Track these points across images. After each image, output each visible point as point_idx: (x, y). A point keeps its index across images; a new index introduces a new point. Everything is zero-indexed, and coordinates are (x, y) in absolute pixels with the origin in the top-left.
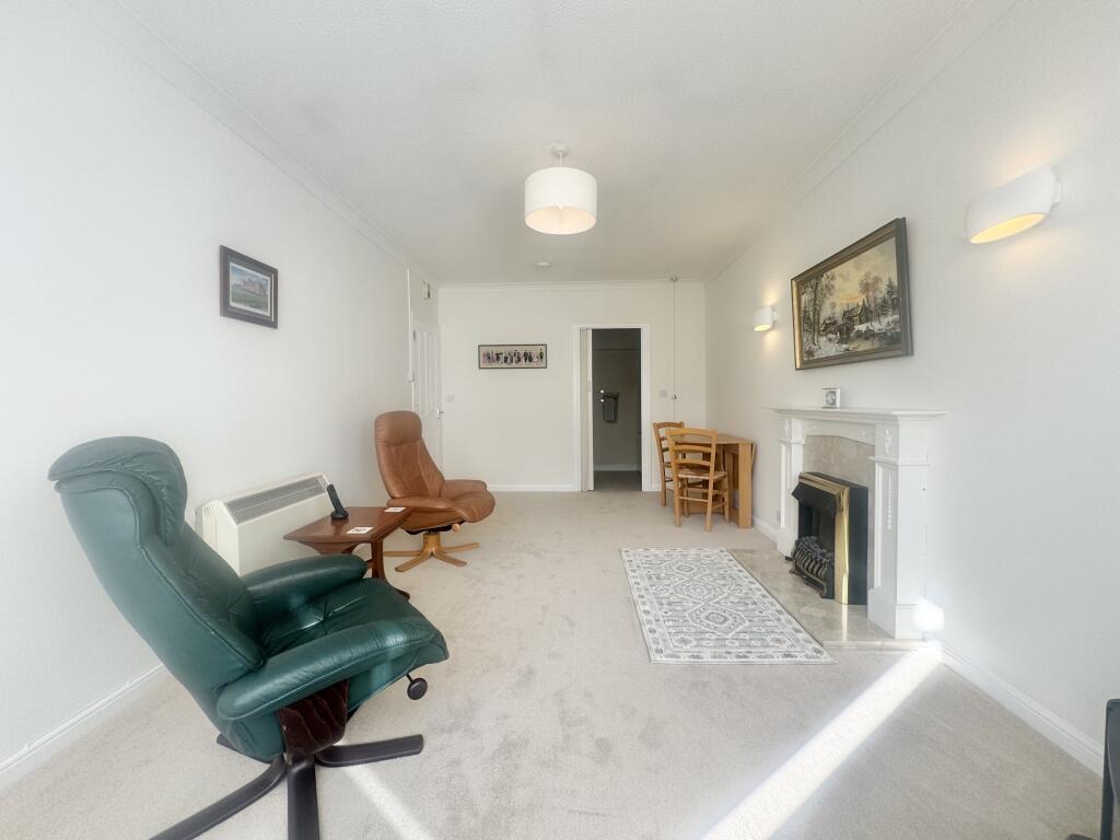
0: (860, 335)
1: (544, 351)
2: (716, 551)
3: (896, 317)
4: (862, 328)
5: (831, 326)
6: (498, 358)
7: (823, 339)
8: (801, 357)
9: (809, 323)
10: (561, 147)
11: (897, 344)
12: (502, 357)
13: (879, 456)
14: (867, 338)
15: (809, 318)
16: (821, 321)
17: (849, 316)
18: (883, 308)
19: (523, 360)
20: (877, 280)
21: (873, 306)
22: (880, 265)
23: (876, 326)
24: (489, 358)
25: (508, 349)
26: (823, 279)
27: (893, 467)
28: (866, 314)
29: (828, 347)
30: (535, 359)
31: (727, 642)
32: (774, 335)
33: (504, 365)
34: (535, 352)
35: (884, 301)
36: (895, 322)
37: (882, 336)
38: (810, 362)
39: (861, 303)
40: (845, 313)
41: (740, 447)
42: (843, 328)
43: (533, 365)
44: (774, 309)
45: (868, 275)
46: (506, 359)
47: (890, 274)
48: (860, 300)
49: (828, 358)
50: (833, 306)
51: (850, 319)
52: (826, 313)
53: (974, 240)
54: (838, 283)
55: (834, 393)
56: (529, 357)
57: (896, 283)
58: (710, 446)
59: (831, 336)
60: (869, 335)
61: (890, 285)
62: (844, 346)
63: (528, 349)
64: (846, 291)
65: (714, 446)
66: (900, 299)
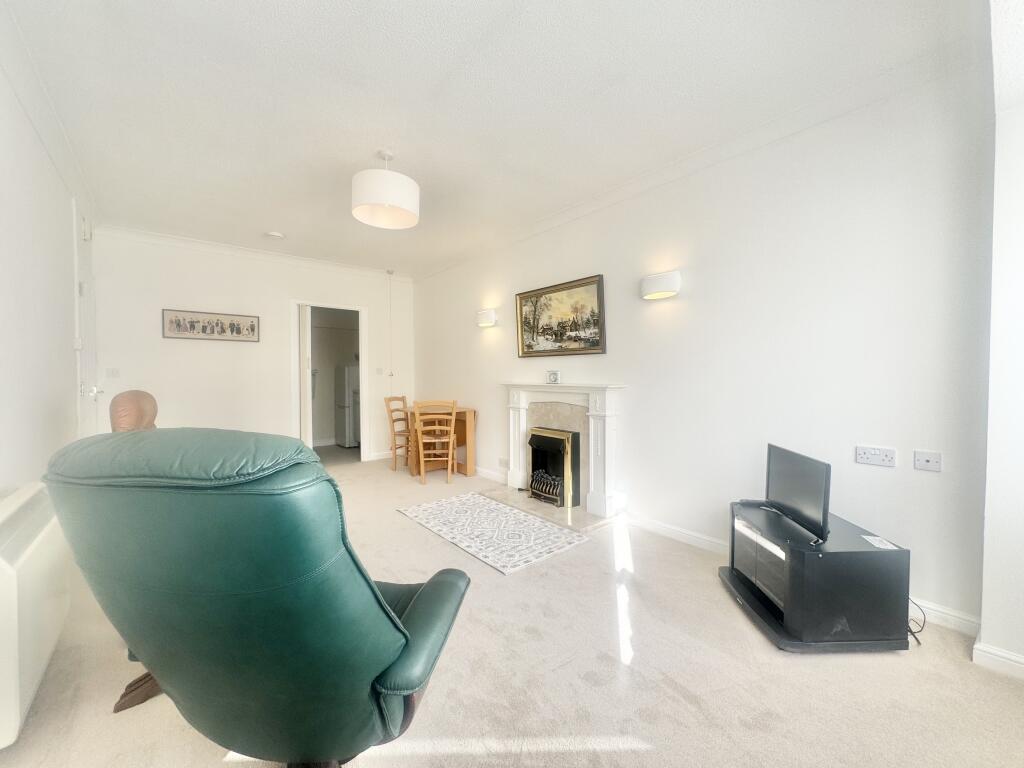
0: (570, 338)
1: (256, 323)
2: (470, 495)
3: (596, 330)
4: (573, 334)
5: (547, 330)
6: (192, 326)
7: (541, 339)
8: (523, 349)
9: (529, 326)
10: (389, 153)
11: (596, 345)
12: (199, 327)
13: (592, 412)
14: (576, 341)
15: (529, 323)
16: (540, 326)
17: (562, 326)
18: (587, 324)
19: (228, 331)
20: (583, 307)
21: (580, 322)
22: (586, 298)
23: (582, 334)
24: (179, 325)
25: (208, 318)
26: (542, 299)
27: (603, 419)
28: (575, 326)
29: (544, 343)
30: (245, 332)
31: (534, 547)
32: (497, 331)
33: (202, 335)
34: (245, 324)
35: (588, 320)
36: (596, 334)
37: (586, 340)
38: (529, 352)
39: (572, 319)
40: (559, 324)
41: (467, 414)
42: (559, 333)
43: (241, 337)
44: (496, 311)
45: (577, 303)
46: (204, 329)
47: (592, 304)
48: (571, 317)
49: (544, 351)
50: (550, 317)
51: (564, 328)
52: (543, 321)
53: (645, 298)
54: (554, 303)
55: (555, 374)
56: (235, 329)
57: (596, 311)
58: (450, 414)
59: (548, 337)
60: (577, 339)
61: (593, 312)
62: (558, 344)
63: (236, 320)
64: (559, 310)
65: (454, 414)
66: (598, 321)
